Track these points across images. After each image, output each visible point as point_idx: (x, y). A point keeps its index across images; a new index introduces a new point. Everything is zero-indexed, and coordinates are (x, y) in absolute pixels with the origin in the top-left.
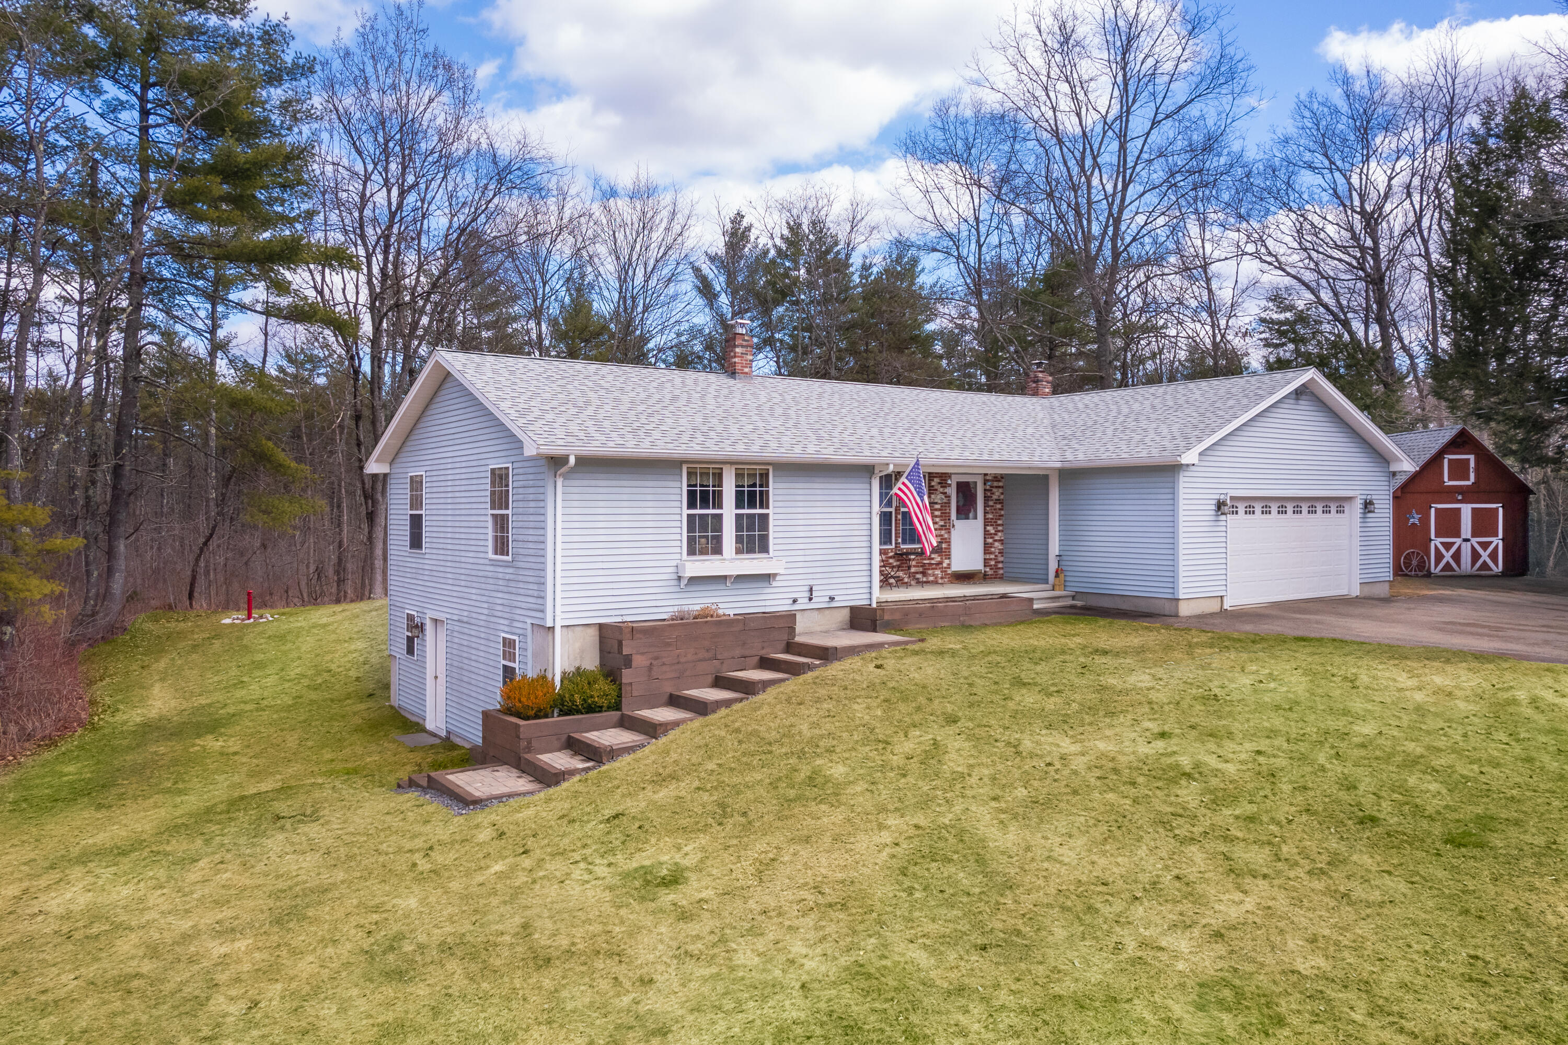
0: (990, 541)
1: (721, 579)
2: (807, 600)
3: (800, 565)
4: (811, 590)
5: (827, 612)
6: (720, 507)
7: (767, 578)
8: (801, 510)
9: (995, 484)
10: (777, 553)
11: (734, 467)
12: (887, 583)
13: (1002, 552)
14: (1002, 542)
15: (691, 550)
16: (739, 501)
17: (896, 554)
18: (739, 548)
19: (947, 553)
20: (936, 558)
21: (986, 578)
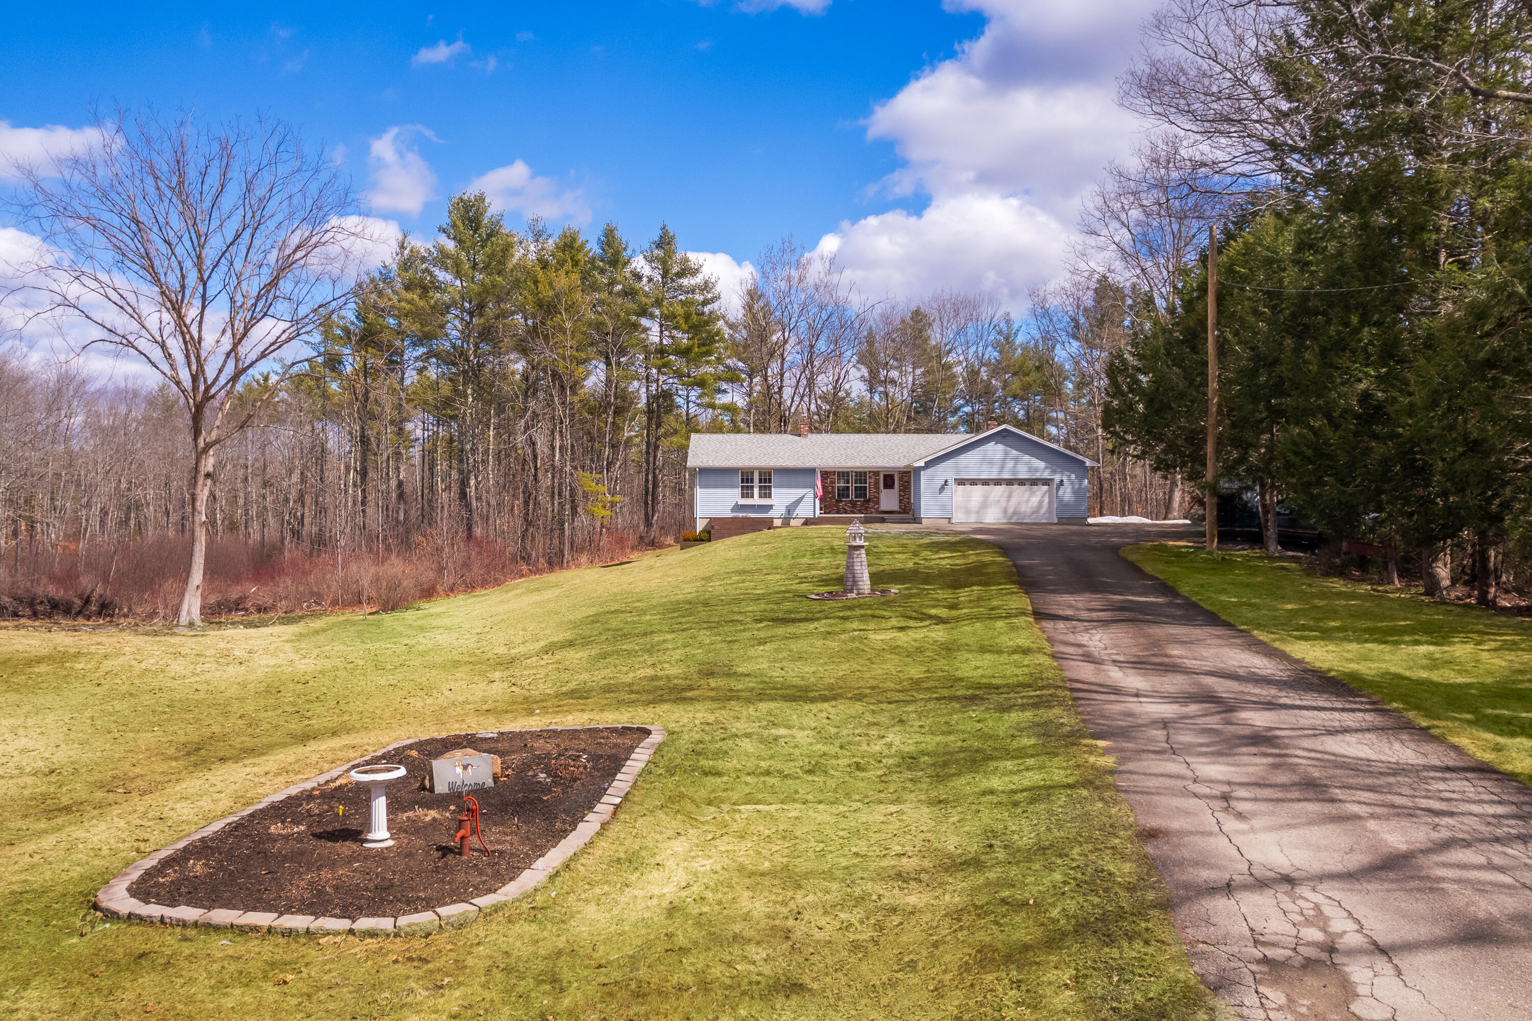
0: (902, 498)
1: (754, 506)
2: (787, 514)
3: (785, 503)
4: (789, 511)
5: (797, 519)
6: (753, 483)
7: (770, 506)
8: (785, 484)
9: (905, 475)
10: (774, 498)
11: (758, 470)
12: (846, 513)
13: (909, 503)
14: (909, 499)
15: (743, 497)
16: (760, 481)
17: (850, 502)
18: (760, 497)
19: (878, 502)
20: (871, 504)
21: (899, 513)
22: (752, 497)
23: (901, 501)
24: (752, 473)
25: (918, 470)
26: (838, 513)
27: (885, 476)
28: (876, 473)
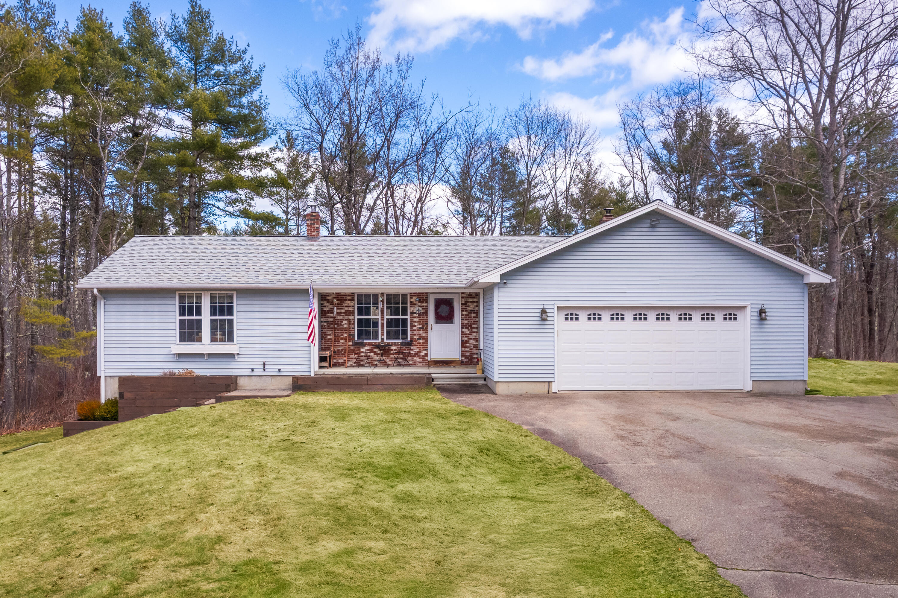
0: (466, 339)
1: (201, 355)
2: (262, 370)
3: (257, 349)
4: (264, 364)
5: (279, 378)
6: (200, 315)
7: (232, 356)
8: (257, 317)
9: (470, 300)
10: (239, 342)
11: (210, 292)
12: (371, 364)
13: (477, 347)
14: (477, 340)
15: (182, 338)
16: (213, 312)
17: (378, 346)
18: (214, 339)
19: (425, 346)
20: (415, 349)
21: (462, 364)
22: (200, 339)
23: (464, 344)
24: (199, 297)
25: (489, 289)
26: (359, 364)
27: (439, 303)
28: (423, 297)
